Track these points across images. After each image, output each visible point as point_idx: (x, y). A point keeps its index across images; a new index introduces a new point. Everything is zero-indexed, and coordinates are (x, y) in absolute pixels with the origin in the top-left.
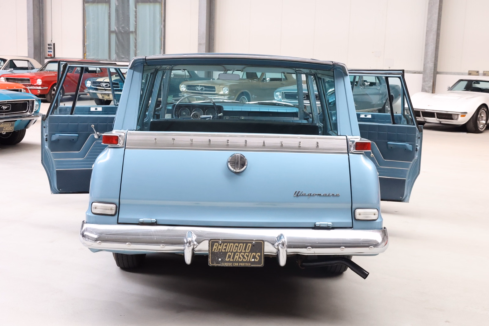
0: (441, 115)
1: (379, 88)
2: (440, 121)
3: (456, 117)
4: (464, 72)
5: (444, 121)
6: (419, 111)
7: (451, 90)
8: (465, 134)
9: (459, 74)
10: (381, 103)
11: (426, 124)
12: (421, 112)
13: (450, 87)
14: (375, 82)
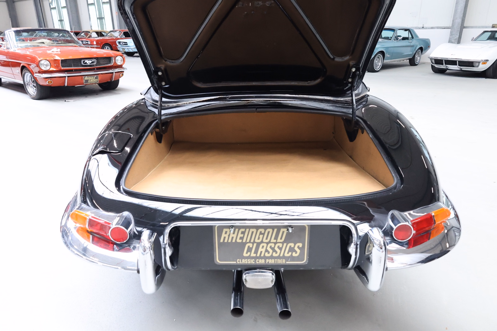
0: (463, 63)
1: (411, 41)
2: (461, 69)
3: (477, 64)
4: (488, 25)
5: (465, 68)
6: (443, 60)
7: (475, 41)
8: (483, 79)
9: (483, 27)
10: (411, 53)
11: (448, 71)
12: (444, 61)
13: (474, 38)
14: (408, 37)
